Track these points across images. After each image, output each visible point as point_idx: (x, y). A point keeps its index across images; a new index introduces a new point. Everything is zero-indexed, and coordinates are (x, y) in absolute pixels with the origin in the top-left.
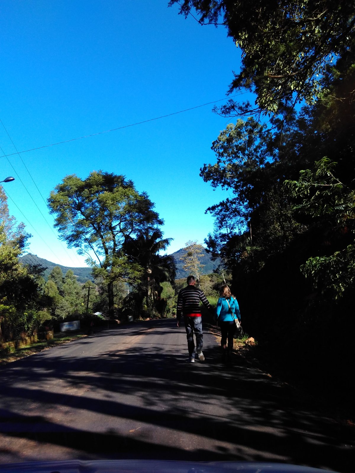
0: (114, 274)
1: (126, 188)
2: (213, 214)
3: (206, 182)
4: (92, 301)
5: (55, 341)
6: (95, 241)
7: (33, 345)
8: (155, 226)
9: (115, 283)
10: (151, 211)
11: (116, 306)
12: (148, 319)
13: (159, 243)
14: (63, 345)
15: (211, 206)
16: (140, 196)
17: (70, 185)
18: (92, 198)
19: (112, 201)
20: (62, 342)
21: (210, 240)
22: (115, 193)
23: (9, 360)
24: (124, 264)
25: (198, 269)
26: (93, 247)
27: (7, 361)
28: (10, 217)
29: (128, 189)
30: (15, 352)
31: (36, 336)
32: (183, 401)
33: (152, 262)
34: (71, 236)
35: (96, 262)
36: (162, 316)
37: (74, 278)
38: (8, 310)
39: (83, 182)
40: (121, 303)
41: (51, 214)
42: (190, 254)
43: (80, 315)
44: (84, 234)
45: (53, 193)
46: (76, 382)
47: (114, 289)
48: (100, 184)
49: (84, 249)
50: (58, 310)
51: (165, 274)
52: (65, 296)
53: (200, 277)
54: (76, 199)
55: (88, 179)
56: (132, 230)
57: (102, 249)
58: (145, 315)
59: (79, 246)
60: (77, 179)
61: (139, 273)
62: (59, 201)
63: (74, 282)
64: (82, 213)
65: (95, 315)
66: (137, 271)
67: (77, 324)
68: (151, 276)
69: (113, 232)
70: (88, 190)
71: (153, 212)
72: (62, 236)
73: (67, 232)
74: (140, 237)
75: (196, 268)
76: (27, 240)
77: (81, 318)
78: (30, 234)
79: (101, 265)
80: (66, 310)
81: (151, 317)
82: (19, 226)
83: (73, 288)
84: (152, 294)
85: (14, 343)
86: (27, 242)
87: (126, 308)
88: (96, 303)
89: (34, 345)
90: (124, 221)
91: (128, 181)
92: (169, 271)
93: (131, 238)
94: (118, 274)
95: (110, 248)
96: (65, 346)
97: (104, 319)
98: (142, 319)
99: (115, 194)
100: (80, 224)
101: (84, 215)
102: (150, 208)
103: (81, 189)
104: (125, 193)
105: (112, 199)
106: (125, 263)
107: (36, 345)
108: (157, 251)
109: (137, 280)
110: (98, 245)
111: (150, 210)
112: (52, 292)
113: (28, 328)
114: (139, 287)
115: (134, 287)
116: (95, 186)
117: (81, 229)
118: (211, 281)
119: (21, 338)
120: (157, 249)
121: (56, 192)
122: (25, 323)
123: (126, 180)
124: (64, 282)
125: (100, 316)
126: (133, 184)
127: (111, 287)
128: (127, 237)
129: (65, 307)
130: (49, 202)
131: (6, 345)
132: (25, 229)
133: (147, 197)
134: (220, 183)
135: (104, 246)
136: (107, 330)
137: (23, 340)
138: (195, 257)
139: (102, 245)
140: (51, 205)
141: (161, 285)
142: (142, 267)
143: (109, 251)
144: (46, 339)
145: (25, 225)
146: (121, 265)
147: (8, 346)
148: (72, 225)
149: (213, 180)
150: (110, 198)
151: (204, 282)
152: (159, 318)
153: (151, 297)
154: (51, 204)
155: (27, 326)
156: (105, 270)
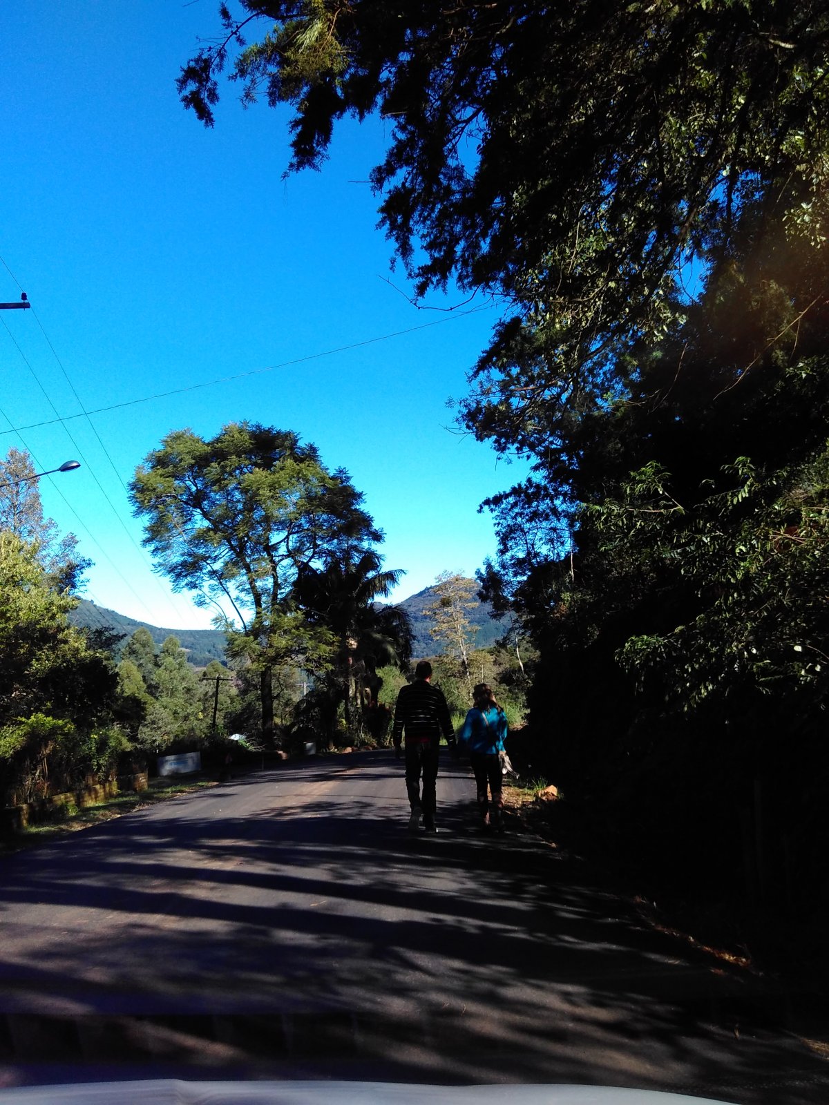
0: (274, 649)
1: (302, 461)
2: (496, 513)
3: (482, 441)
4: (222, 710)
5: (155, 793)
6: (233, 576)
7: (110, 801)
8: (365, 545)
9: (277, 669)
10: (356, 510)
11: (277, 720)
12: (349, 750)
13: (374, 581)
14: (175, 800)
15: (491, 496)
16: (333, 478)
17: (179, 454)
18: (226, 482)
19: (270, 491)
20: (168, 795)
21: (488, 573)
22: (278, 472)
23: (72, 827)
25: (464, 636)
26: (229, 590)
27: (69, 829)
28: (45, 522)
29: (307, 464)
30: (79, 813)
31: (115, 783)
32: (395, 874)
33: (358, 621)
34: (181, 565)
35: (235, 622)
36: (379, 743)
37: (181, 655)
38: (61, 728)
39: (208, 444)
40: (290, 715)
41: (137, 516)
42: (446, 603)
43: (201, 740)
44: (208, 562)
45: (141, 470)
46: (217, 853)
47: (274, 683)
48: (245, 453)
49: (209, 594)
50: (145, 729)
51: (386, 650)
52: (160, 696)
53: (469, 654)
54: (191, 483)
55: (218, 440)
56: (314, 553)
57: (249, 594)
58: (342, 741)
59: (197, 587)
60: (193, 441)
61: (328, 648)
62: (155, 489)
63: (181, 665)
64: (205, 515)
65: (233, 740)
66: (323, 644)
67: (195, 759)
68: (356, 654)
69: (272, 556)
70: (219, 464)
71: (362, 513)
72: (160, 565)
73: (172, 557)
74: (332, 568)
75: (459, 633)
76: (82, 573)
77: (203, 747)
78: (89, 560)
79: (246, 631)
80: (163, 729)
81: (356, 746)
82: (64, 541)
83: (179, 678)
84: (358, 695)
85: (74, 796)
86: (82, 577)
87: (301, 726)
88: (230, 714)
89: (112, 801)
90: (297, 532)
91: (305, 446)
92: (395, 643)
93: (311, 569)
94: (283, 650)
95: (266, 591)
96: (180, 802)
97: (251, 748)
98: (336, 750)
99: (277, 475)
100: (201, 538)
101: (209, 520)
102: (353, 504)
103: (202, 462)
104: (299, 473)
105: (270, 486)
106: (299, 626)
107: (117, 800)
108: (369, 597)
109: (325, 665)
110: (239, 586)
111: (353, 508)
112: (132, 686)
113: (99, 766)
114: (330, 679)
115: (318, 678)
116: (234, 457)
117: (201, 551)
118: (495, 662)
119: (87, 786)
120: (369, 593)
121: (147, 469)
122: (94, 755)
123: (301, 444)
124: (157, 665)
125: (244, 743)
126: (316, 453)
127: (267, 678)
128: (304, 568)
129: (160, 722)
130: (132, 489)
131: (60, 799)
132: (78, 548)
133: (348, 478)
134: (513, 443)
135: (253, 588)
136: (261, 771)
137: (90, 790)
138: (458, 608)
139: (248, 586)
140: (137, 498)
141: (379, 673)
142: (336, 634)
143: (264, 598)
144: (135, 790)
145: (77, 539)
146: (290, 630)
147: (64, 801)
148: (181, 539)
149: (498, 437)
150: (267, 483)
151: (478, 667)
152: (374, 748)
153: (356, 700)
154: (138, 495)
155: (97, 762)
156: (256, 642)
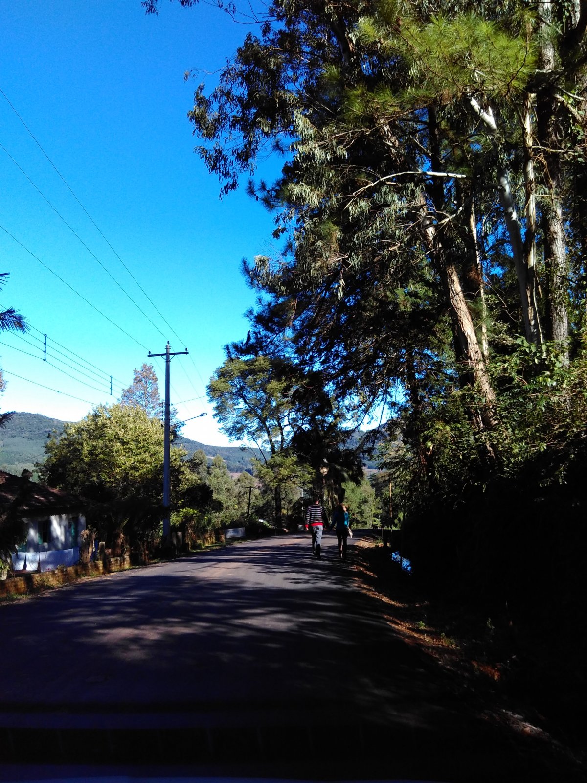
0: (281, 476)
9: (283, 485)
11: (284, 512)
24: (293, 465)
34: (233, 428)
37: (224, 467)
38: (196, 514)
40: (291, 509)
41: (210, 402)
45: (212, 378)
47: (282, 492)
51: (343, 475)
61: (309, 476)
62: (219, 389)
63: (224, 474)
64: (246, 402)
65: (260, 522)
66: (307, 473)
67: (243, 531)
72: (222, 428)
73: (228, 424)
74: (314, 428)
77: (246, 525)
83: (223, 482)
84: (329, 499)
93: (303, 429)
94: (286, 476)
95: (277, 443)
97: (270, 526)
101: (248, 405)
109: (308, 484)
110: (263, 440)
114: (311, 491)
115: (306, 491)
120: (334, 443)
121: (216, 378)
124: (209, 473)
125: (266, 523)
127: (278, 489)
128: (298, 429)
130: (208, 389)
135: (271, 441)
139: (268, 441)
140: (210, 393)
141: (343, 486)
142: (314, 468)
143: (276, 447)
146: (290, 466)
153: (328, 502)
155: (208, 528)
156: (272, 472)
